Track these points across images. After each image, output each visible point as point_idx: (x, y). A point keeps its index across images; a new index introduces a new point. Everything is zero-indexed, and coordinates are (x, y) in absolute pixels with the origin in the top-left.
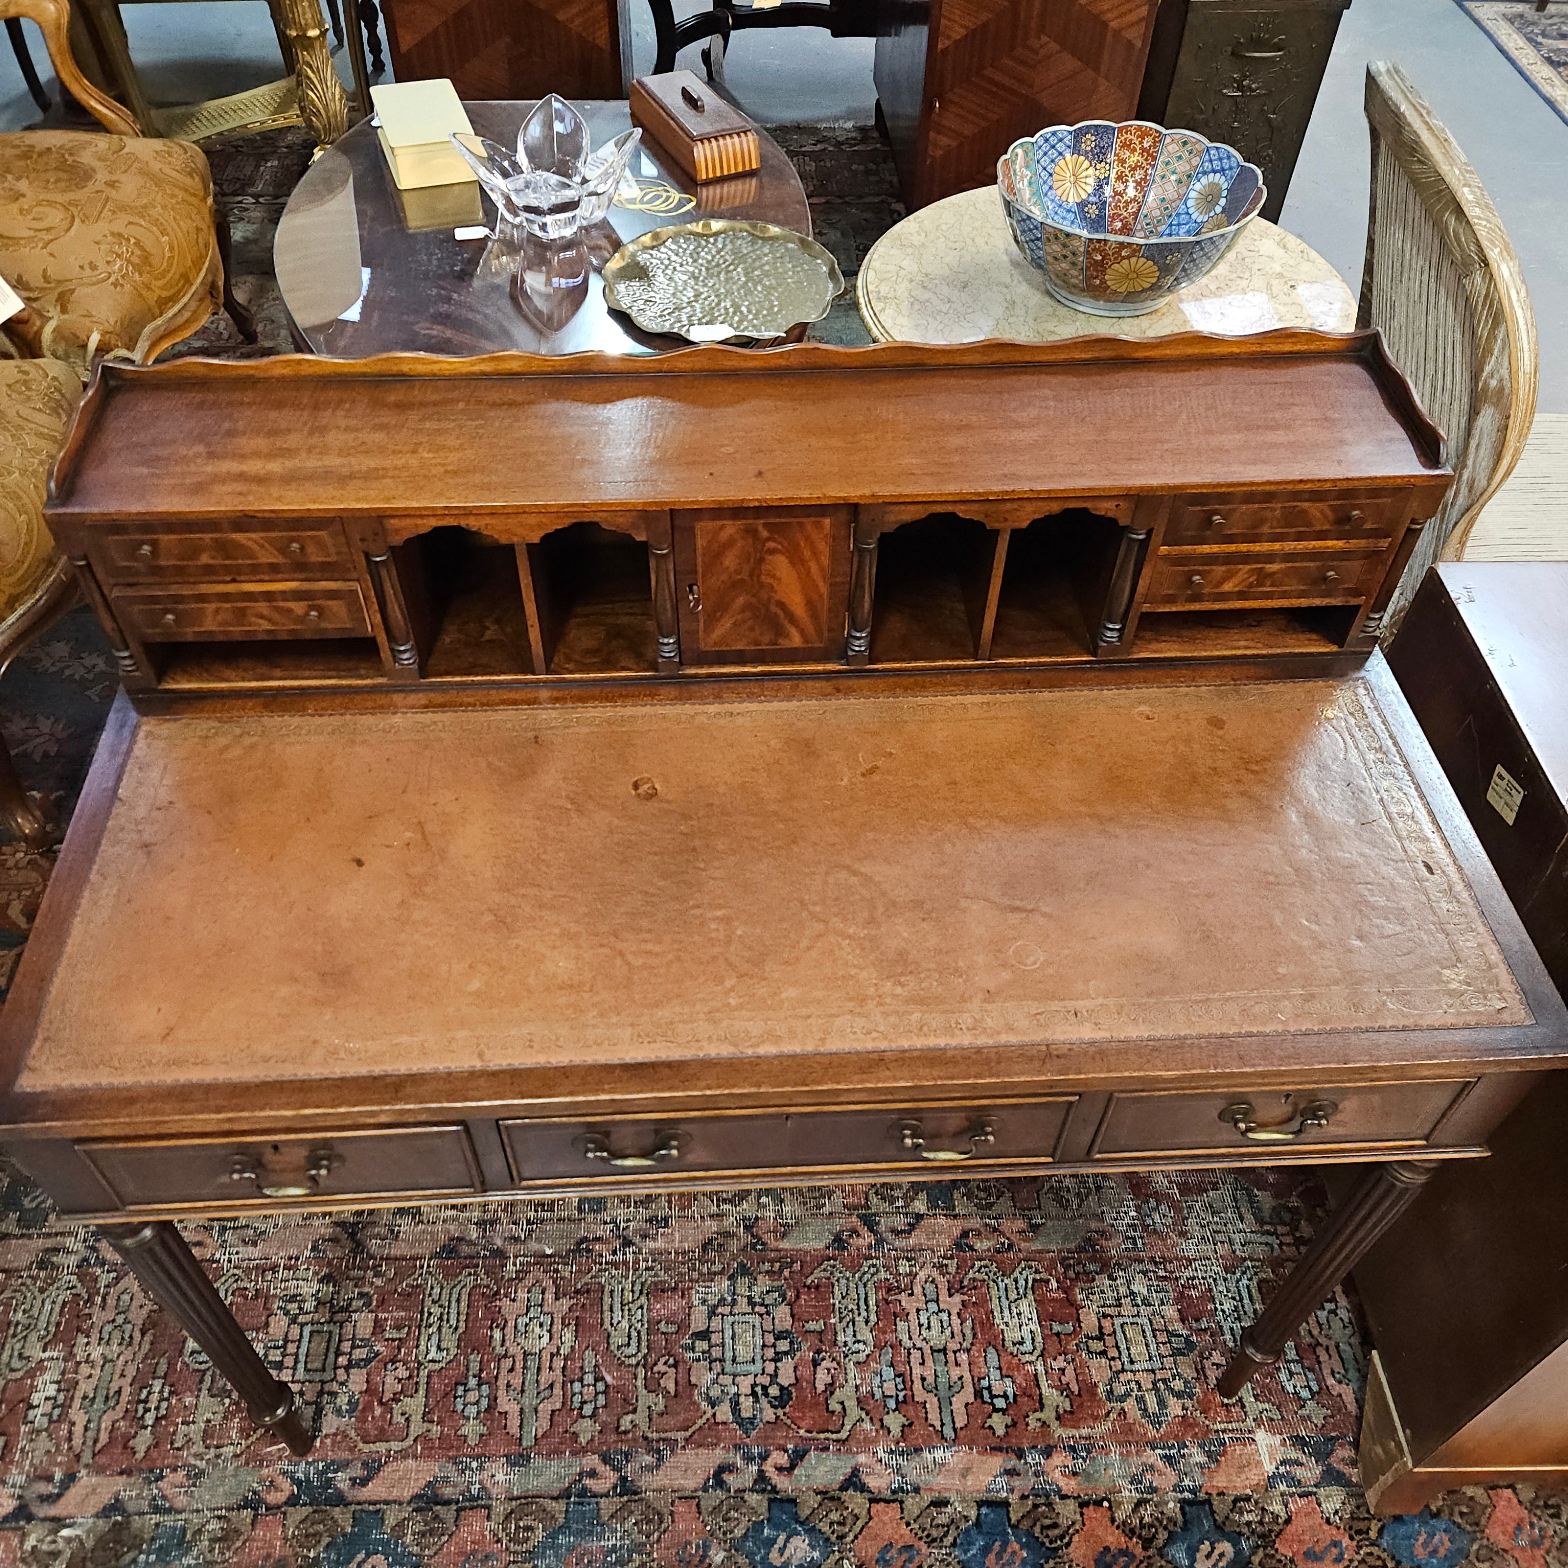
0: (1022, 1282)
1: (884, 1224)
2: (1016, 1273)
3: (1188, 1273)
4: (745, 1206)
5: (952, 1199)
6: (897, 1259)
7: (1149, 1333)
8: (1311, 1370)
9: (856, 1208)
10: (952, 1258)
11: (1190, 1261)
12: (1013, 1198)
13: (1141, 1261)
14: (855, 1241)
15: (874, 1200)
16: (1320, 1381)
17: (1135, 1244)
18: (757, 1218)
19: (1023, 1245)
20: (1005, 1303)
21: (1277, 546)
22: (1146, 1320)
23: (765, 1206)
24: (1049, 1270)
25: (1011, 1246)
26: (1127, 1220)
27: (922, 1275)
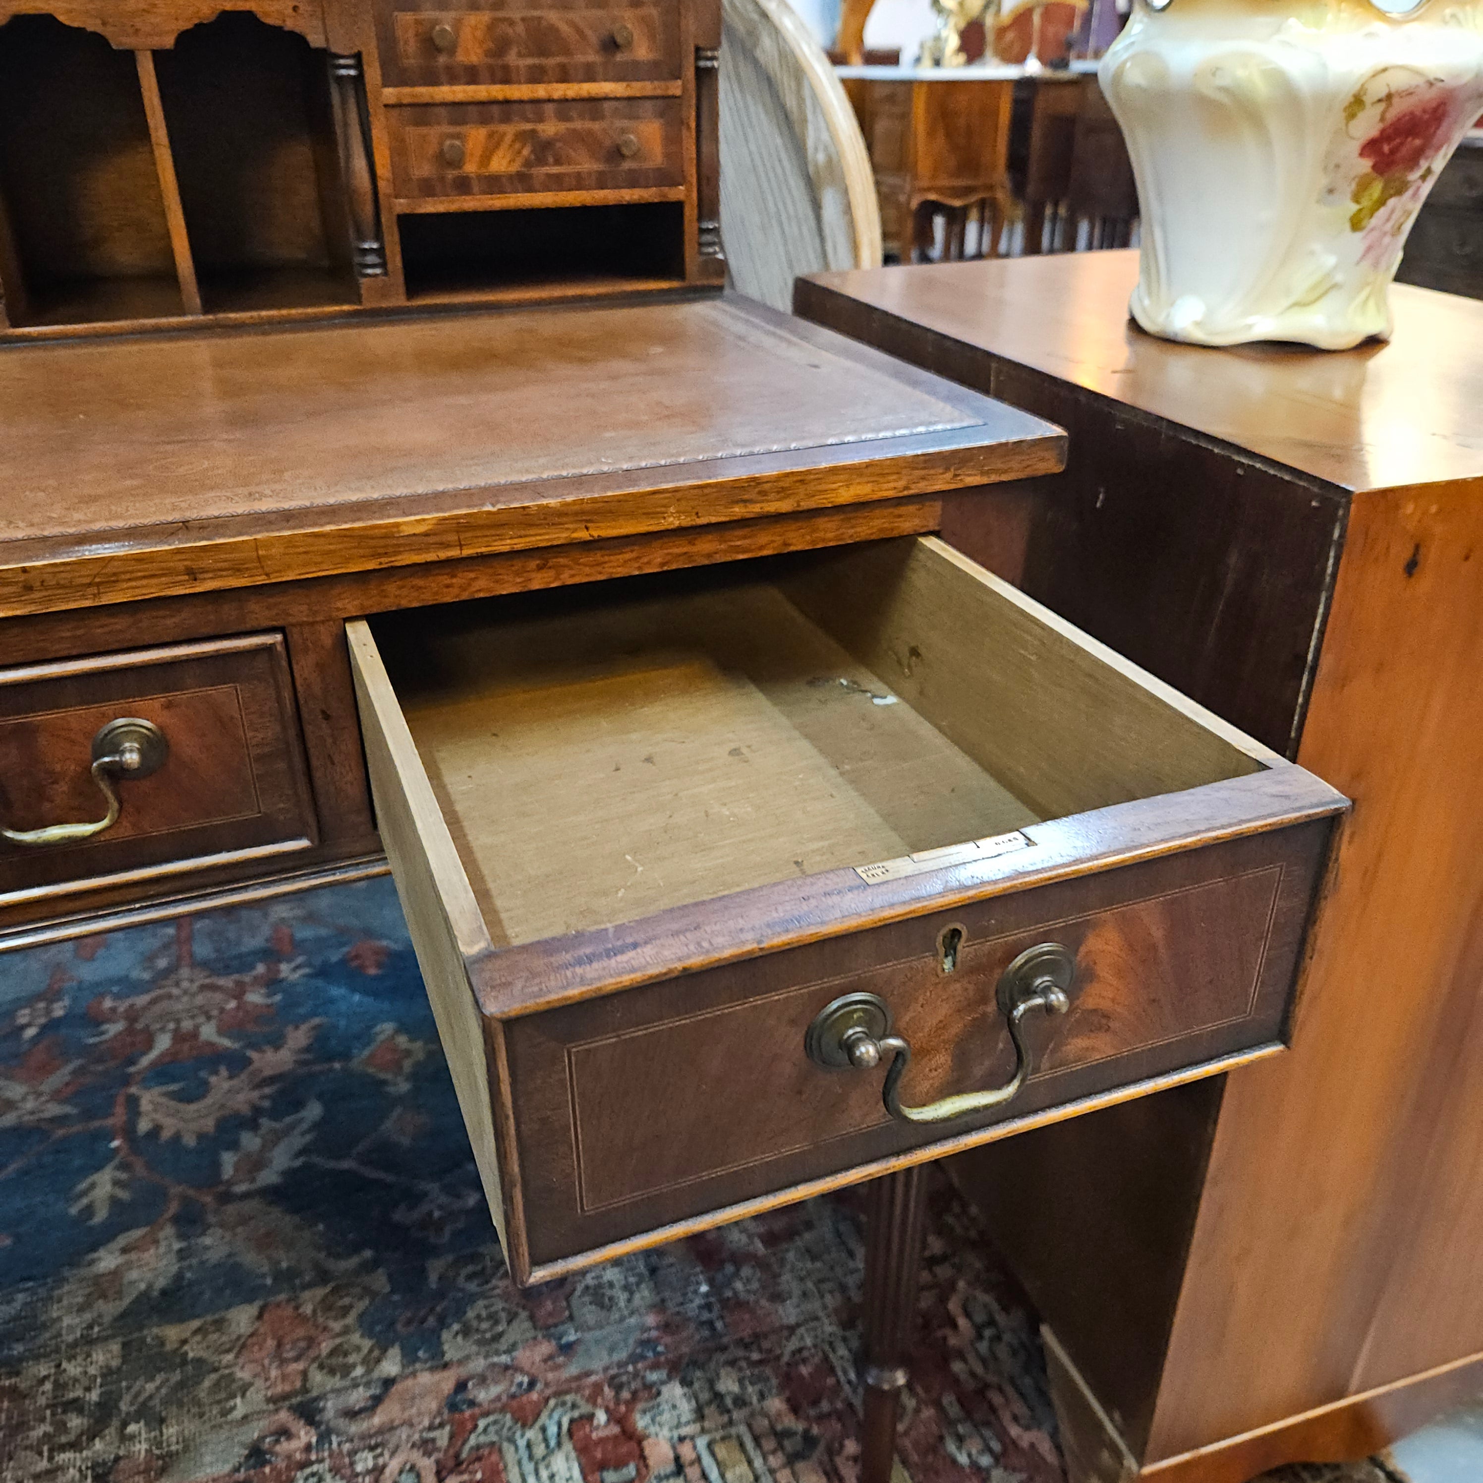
0: (552, 1430)
1: (331, 1407)
2: (543, 1419)
3: (793, 1344)
4: (98, 1445)
5: (440, 1344)
6: (353, 1453)
7: (749, 1444)
8: (987, 1424)
9: (285, 1397)
10: (441, 1425)
11: (792, 1329)
12: (532, 1318)
13: (724, 1349)
14: (285, 1446)
15: (317, 1377)
16: (1002, 1435)
17: (713, 1328)
18: (117, 1459)
19: (550, 1376)
20: (529, 1467)
21: (540, 91)
22: (742, 1429)
23: (132, 1437)
24: (592, 1400)
25: (532, 1384)
26: (698, 1301)
27: (394, 1465)
